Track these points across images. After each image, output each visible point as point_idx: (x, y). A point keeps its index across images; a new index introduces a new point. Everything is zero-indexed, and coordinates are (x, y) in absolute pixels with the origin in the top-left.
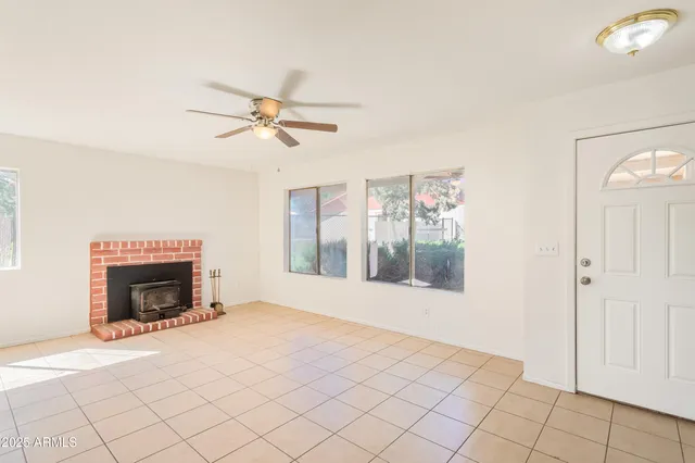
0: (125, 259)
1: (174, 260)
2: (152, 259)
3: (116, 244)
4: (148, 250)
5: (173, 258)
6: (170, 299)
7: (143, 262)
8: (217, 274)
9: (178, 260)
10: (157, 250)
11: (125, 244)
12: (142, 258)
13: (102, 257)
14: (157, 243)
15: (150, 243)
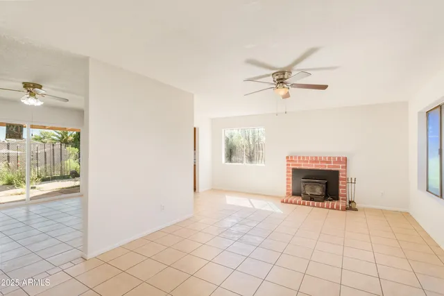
0: (300, 165)
1: (327, 168)
2: (313, 166)
3: (295, 157)
4: (312, 162)
5: (327, 167)
6: (318, 191)
7: (309, 168)
8: (353, 182)
9: (329, 169)
10: (316, 161)
11: (299, 158)
12: (309, 165)
13: (291, 163)
14: (316, 158)
15: (312, 157)
